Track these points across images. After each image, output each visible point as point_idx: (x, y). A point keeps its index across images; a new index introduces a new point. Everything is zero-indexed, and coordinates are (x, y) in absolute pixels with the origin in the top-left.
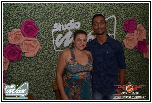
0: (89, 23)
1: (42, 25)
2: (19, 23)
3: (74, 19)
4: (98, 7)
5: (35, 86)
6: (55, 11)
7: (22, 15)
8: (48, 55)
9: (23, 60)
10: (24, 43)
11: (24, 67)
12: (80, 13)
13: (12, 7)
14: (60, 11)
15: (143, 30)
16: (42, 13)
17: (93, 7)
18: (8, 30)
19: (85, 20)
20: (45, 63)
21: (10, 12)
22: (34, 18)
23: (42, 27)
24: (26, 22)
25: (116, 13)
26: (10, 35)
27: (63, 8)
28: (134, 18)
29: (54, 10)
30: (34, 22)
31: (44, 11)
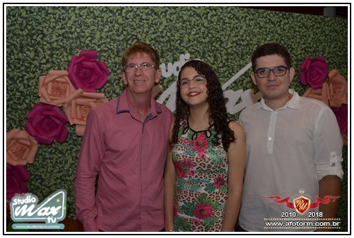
0: (222, 62)
1: (116, 63)
2: (63, 57)
3: (190, 53)
4: (244, 28)
6: (147, 32)
7: (72, 39)
9: (71, 142)
10: (73, 102)
11: (71, 159)
12: (204, 38)
13: (49, 20)
14: (159, 34)
15: (341, 84)
16: (118, 36)
17: (234, 27)
18: (39, 72)
19: (215, 56)
21: (45, 31)
22: (99, 46)
23: (116, 67)
24: (81, 55)
26: (44, 84)
27: (166, 26)
28: (322, 55)
29: (145, 30)
30: (98, 54)
31: (122, 32)
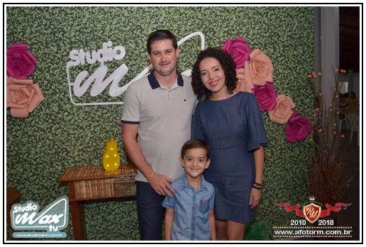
0: (143, 47)
1: (46, 54)
3: (113, 41)
4: (164, 15)
5: (34, 174)
6: (72, 25)
8: (58, 113)
12: (125, 27)
14: (82, 26)
16: (46, 30)
17: (153, 15)
19: (136, 43)
20: (53, 129)
22: (30, 40)
23: (45, 57)
25: (204, 26)
27: (89, 19)
28: (246, 36)
29: (70, 23)
30: (29, 47)
31: (50, 26)
